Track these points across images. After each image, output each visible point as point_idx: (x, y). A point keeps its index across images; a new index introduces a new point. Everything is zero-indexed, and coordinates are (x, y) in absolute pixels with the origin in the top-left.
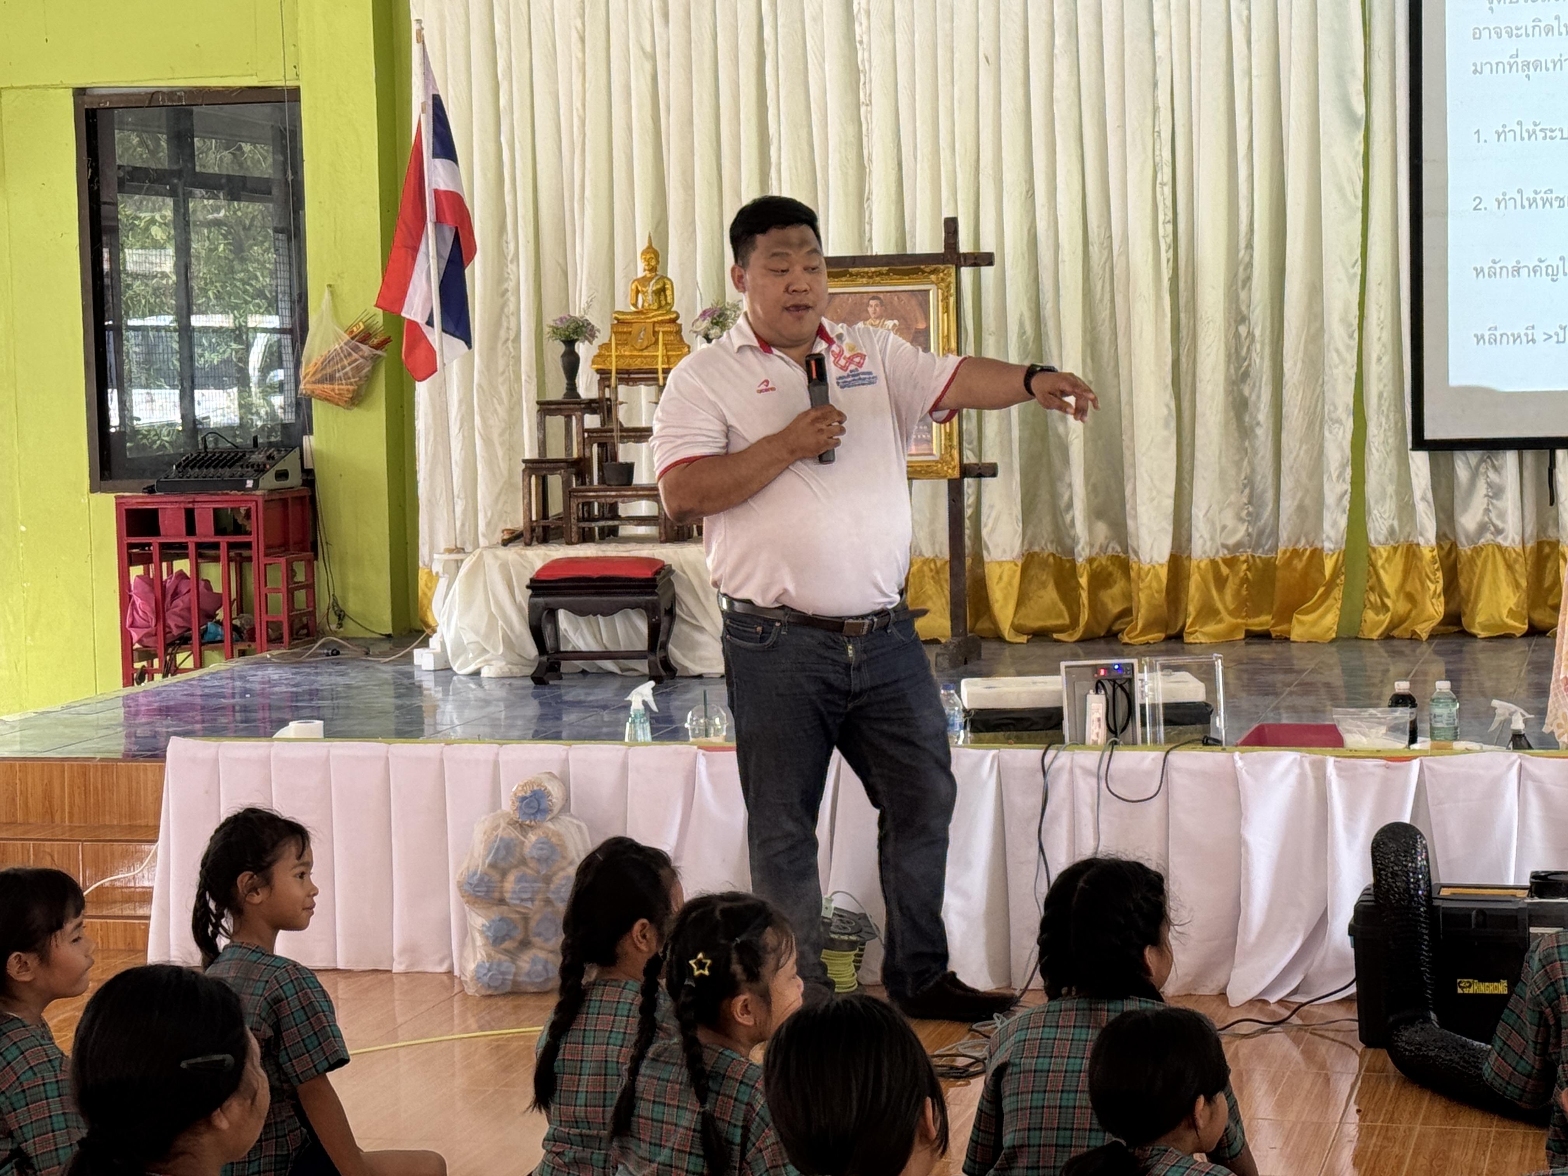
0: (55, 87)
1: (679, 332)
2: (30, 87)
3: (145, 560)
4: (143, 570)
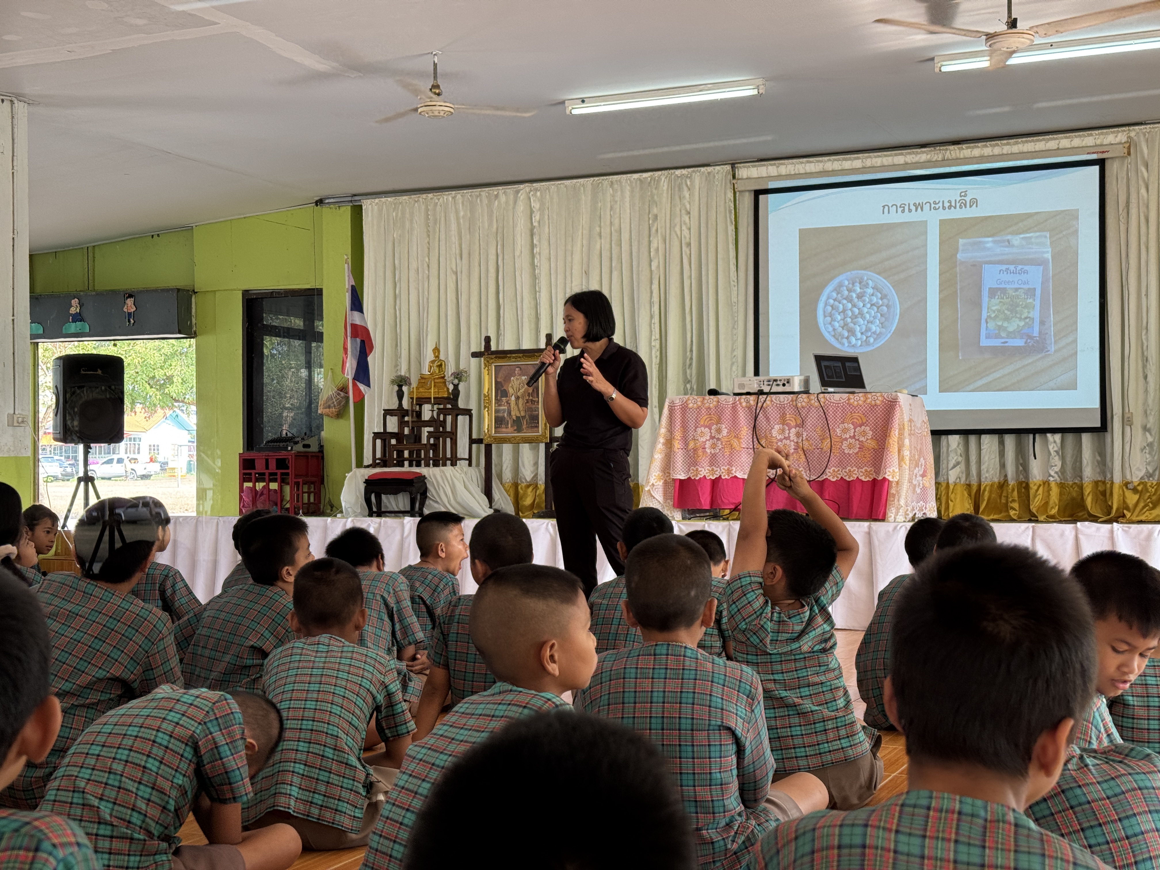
0: (235, 290)
1: (445, 383)
2: (226, 290)
3: (249, 481)
4: (250, 485)
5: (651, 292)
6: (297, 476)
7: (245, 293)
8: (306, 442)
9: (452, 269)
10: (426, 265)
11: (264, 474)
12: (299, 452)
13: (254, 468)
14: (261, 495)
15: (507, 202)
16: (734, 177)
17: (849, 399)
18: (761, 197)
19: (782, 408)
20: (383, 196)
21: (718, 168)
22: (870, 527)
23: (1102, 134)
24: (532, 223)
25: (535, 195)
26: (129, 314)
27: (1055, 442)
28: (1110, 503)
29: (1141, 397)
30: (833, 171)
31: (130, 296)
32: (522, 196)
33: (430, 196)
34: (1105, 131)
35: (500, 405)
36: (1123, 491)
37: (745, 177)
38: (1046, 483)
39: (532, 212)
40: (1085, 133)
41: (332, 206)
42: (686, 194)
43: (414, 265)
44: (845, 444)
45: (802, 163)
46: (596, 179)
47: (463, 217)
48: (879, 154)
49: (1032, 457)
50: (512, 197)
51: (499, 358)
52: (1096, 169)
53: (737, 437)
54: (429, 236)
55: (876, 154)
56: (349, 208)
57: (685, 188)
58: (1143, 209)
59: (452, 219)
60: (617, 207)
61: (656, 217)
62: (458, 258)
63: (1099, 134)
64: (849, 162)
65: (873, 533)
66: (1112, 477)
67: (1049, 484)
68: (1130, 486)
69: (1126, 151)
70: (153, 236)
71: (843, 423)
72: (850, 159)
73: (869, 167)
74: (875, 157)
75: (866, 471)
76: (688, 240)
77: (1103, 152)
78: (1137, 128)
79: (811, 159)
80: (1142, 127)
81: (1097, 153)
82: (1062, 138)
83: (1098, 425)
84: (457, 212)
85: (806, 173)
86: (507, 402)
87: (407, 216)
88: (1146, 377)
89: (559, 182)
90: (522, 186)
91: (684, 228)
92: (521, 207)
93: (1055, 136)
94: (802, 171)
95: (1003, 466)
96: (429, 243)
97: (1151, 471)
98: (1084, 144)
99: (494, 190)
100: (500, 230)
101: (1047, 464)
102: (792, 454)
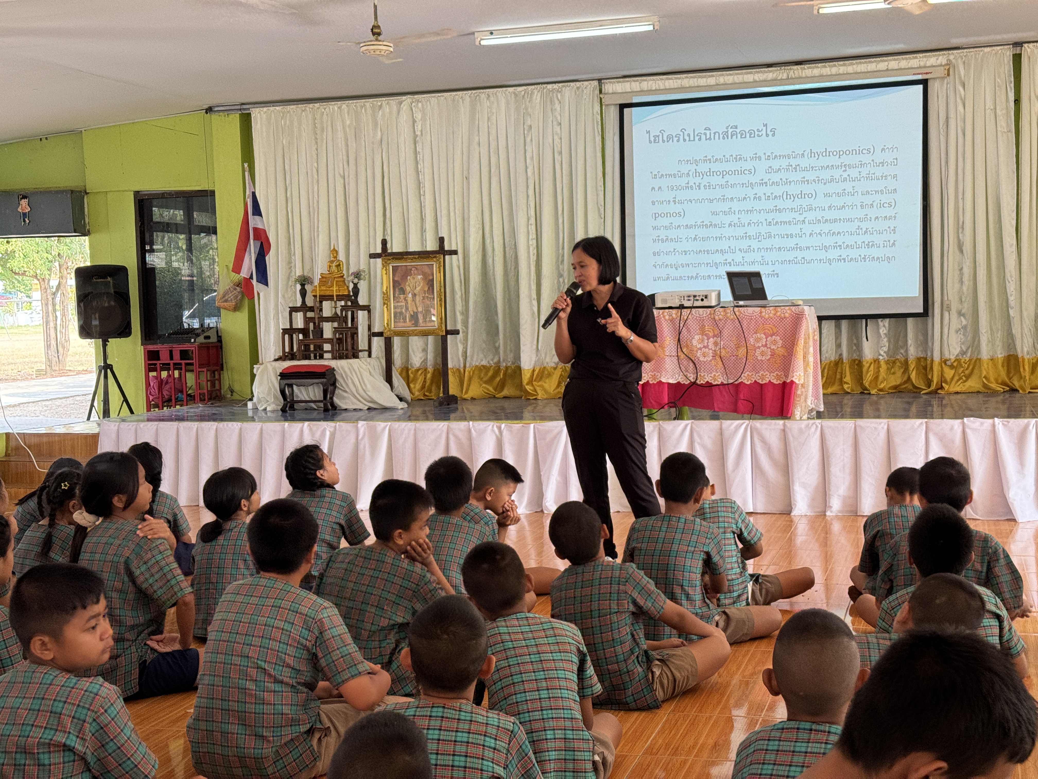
0: (126, 191)
1: (344, 281)
2: (117, 191)
3: (155, 370)
4: (154, 374)
5: (528, 196)
6: (201, 366)
7: (137, 193)
8: (206, 334)
9: (340, 174)
10: (315, 170)
11: (169, 364)
12: (201, 344)
13: (158, 359)
14: (167, 383)
15: (390, 113)
16: (601, 92)
17: (761, 313)
18: (626, 111)
19: (701, 321)
20: (272, 104)
21: (586, 83)
22: (784, 425)
23: (925, 57)
24: (414, 132)
25: (416, 106)
26: (24, 214)
27: (884, 326)
28: (930, 377)
29: (957, 286)
30: (690, 87)
31: (24, 197)
32: (405, 106)
33: (317, 105)
34: (928, 54)
35: (398, 302)
36: (942, 367)
37: (611, 91)
38: (876, 361)
39: (414, 122)
40: (911, 56)
41: (221, 114)
42: (557, 106)
43: (303, 171)
44: (758, 352)
45: (662, 79)
46: (474, 92)
47: (349, 126)
48: (731, 72)
49: (864, 339)
50: (395, 107)
51: (397, 259)
52: (921, 87)
54: (317, 143)
55: (728, 72)
56: (238, 116)
57: (557, 102)
58: (960, 124)
59: (339, 128)
60: (494, 118)
61: (530, 127)
62: (345, 163)
63: (923, 57)
64: (705, 79)
65: (787, 430)
66: (932, 355)
67: (879, 362)
68: (949, 363)
69: (946, 72)
70: (41, 139)
71: (756, 333)
72: (705, 77)
73: (723, 84)
74: (728, 75)
75: (777, 375)
76: (559, 149)
77: (927, 73)
78: (955, 52)
79: (670, 76)
80: (960, 51)
81: (922, 74)
82: (891, 60)
83: (922, 311)
84: (343, 122)
85: (666, 89)
86: (405, 299)
87: (296, 124)
88: (961, 269)
89: (440, 95)
90: (404, 98)
91: (556, 137)
92: (404, 116)
93: (885, 58)
94: (662, 87)
95: (839, 346)
96: (317, 150)
97: (965, 350)
98: (910, 65)
99: (378, 102)
100: (385, 138)
101: (878, 346)
102: (711, 361)
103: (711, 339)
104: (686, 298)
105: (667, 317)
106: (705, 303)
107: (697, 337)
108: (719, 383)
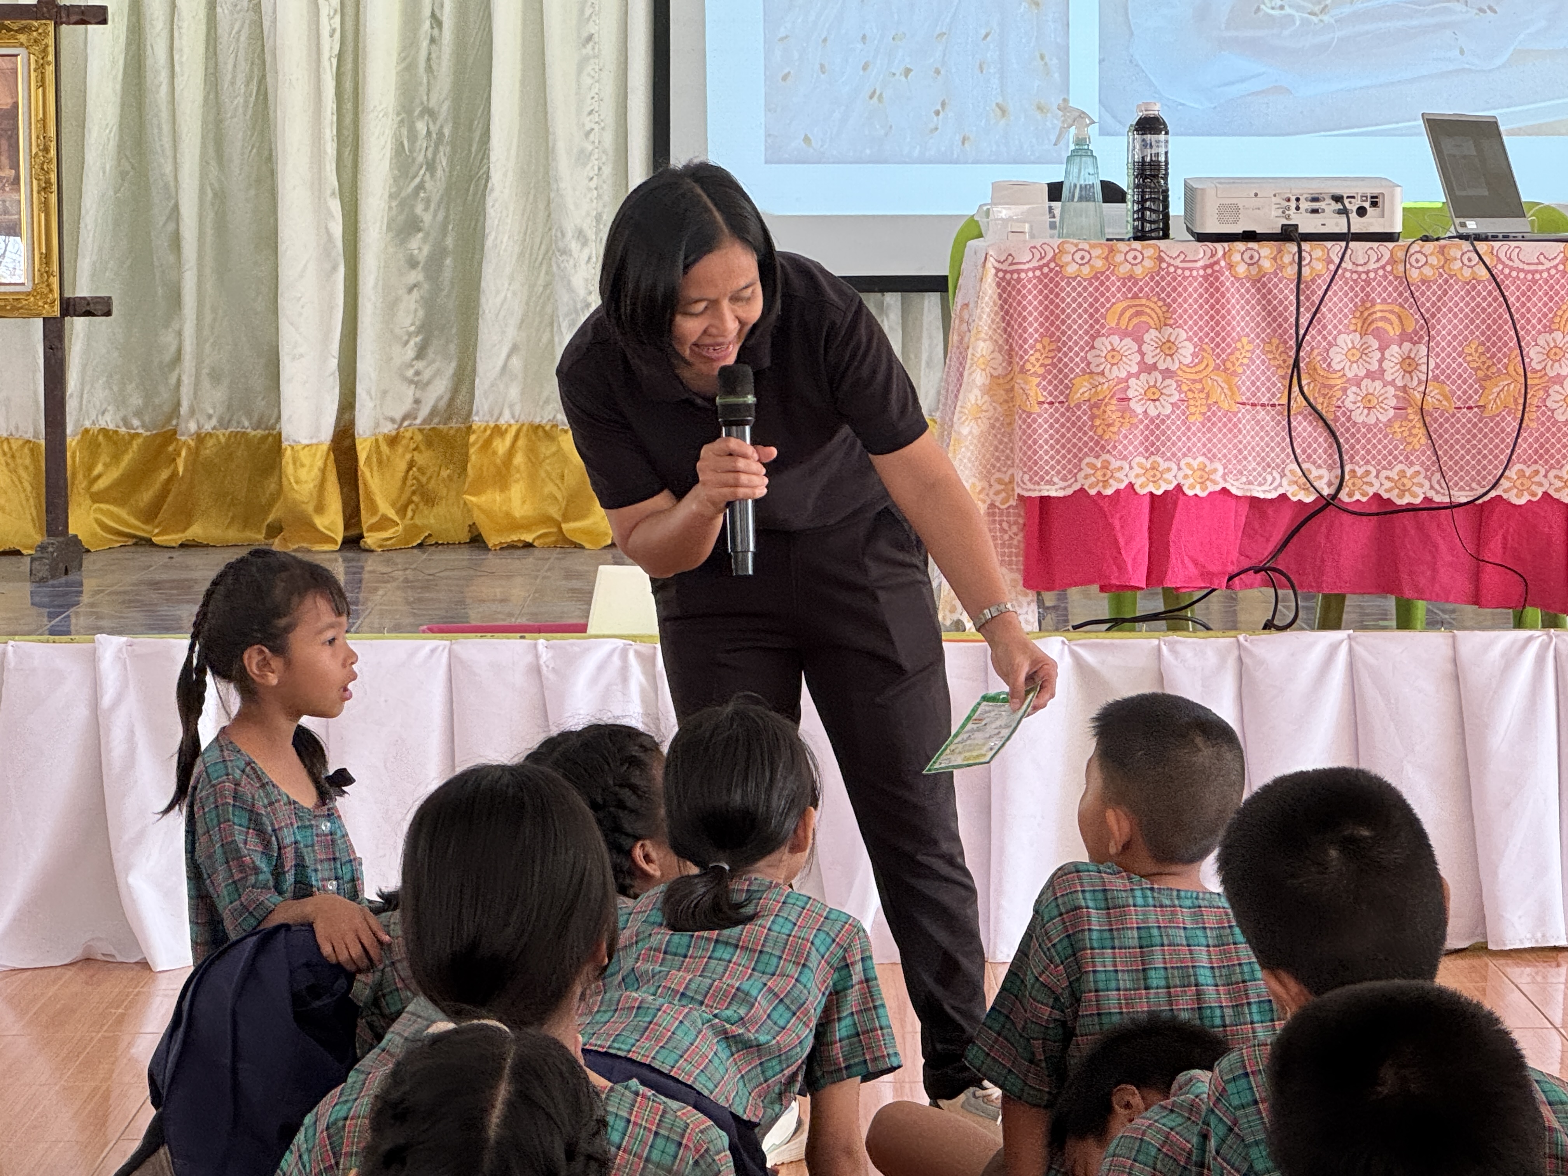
19: (1360, 285)
53: (1224, 368)
71: (1549, 329)
102: (1389, 423)
103: (1395, 348)
104: (1305, 205)
105: (1241, 269)
106: (1372, 223)
107: (1346, 341)
108: (1417, 501)
